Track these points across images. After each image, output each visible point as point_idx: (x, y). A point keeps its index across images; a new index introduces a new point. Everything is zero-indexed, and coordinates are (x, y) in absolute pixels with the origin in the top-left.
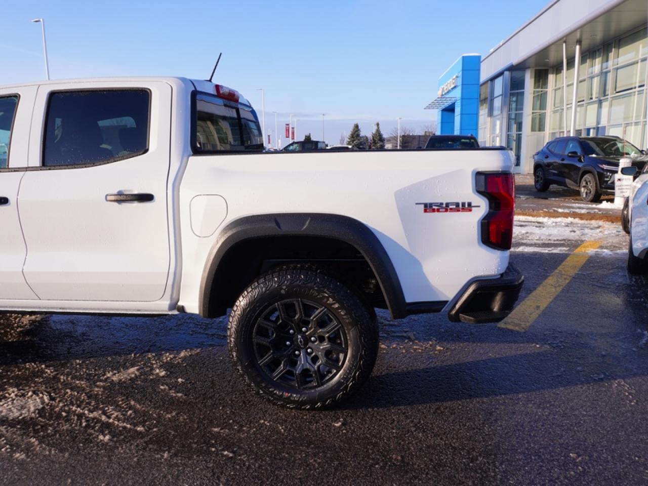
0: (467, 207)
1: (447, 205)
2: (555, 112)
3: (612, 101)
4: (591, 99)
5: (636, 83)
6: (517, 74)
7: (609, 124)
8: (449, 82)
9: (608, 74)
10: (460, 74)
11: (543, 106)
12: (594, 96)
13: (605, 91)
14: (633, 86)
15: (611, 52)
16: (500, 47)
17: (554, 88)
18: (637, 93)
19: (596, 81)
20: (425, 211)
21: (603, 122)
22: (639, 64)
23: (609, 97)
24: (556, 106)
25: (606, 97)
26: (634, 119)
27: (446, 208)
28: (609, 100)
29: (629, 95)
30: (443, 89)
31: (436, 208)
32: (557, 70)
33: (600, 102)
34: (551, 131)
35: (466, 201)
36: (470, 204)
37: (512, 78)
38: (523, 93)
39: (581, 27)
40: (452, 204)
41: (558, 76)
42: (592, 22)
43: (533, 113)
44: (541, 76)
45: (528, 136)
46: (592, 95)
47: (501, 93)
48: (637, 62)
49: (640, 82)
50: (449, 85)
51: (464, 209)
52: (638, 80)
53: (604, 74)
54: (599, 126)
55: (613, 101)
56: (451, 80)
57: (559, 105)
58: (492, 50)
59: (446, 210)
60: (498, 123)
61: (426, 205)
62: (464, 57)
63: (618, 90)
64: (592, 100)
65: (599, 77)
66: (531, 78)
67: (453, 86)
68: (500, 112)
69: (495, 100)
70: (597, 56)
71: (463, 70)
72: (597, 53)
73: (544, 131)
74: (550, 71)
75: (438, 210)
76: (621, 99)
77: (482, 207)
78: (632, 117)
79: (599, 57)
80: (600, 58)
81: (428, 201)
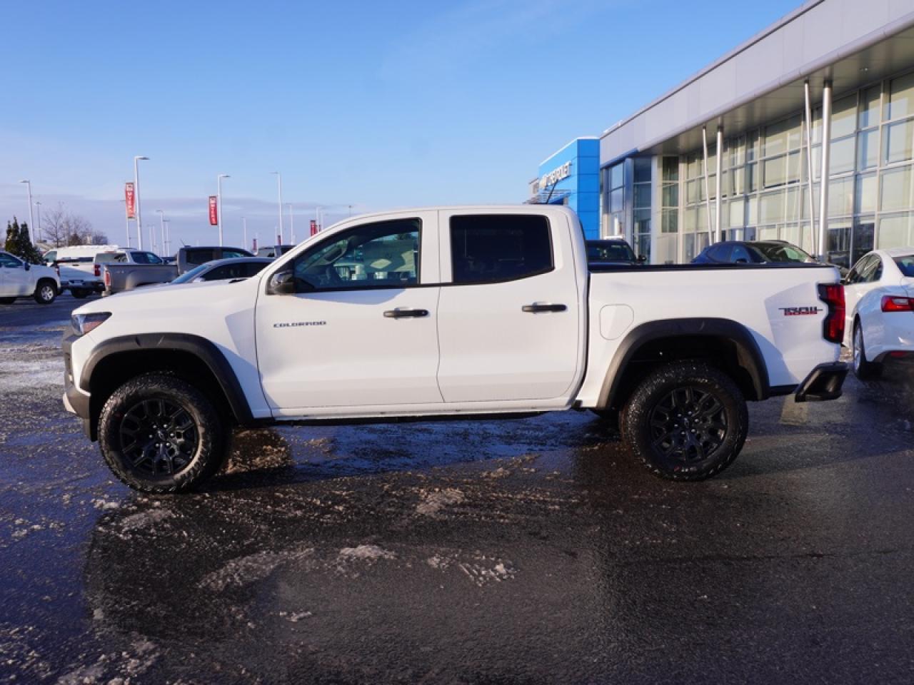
0: (814, 311)
1: (800, 309)
2: (689, 209)
3: (761, 197)
4: (735, 194)
5: (785, 178)
6: (641, 162)
7: (760, 225)
8: (558, 169)
9: (754, 166)
10: (576, 161)
11: (674, 202)
12: (738, 191)
13: (751, 185)
14: (783, 182)
15: (757, 140)
16: (618, 128)
17: (686, 180)
18: (787, 190)
19: (739, 175)
20: (786, 314)
21: (752, 222)
22: (788, 157)
23: (757, 192)
24: (690, 201)
25: (754, 193)
26: (785, 219)
27: (798, 311)
28: (758, 196)
29: (779, 192)
30: (548, 178)
31: (792, 311)
32: (688, 158)
33: (747, 199)
34: (686, 232)
35: (813, 306)
36: (816, 308)
37: (635, 166)
38: (650, 185)
39: (723, 115)
40: (804, 308)
41: (690, 165)
42: (732, 111)
43: (663, 209)
44: (670, 165)
45: (658, 238)
46: (734, 189)
47: (621, 184)
48: (785, 155)
49: (789, 177)
50: (558, 175)
51: (812, 312)
52: (787, 175)
53: (749, 167)
54: (747, 227)
55: (763, 198)
56: (561, 168)
57: (692, 201)
58: (606, 131)
59: (799, 314)
60: (616, 221)
61: (786, 310)
62: (579, 141)
63: (767, 185)
64: (735, 196)
65: (743, 169)
66: (659, 167)
67: (565, 176)
68: (621, 209)
69: (614, 193)
70: (739, 144)
71: (579, 157)
72: (739, 141)
73: (677, 231)
74: (680, 159)
75: (794, 314)
76: (773, 196)
77: (824, 310)
78: (784, 217)
79: (742, 145)
80: (744, 147)
81: (787, 307)
